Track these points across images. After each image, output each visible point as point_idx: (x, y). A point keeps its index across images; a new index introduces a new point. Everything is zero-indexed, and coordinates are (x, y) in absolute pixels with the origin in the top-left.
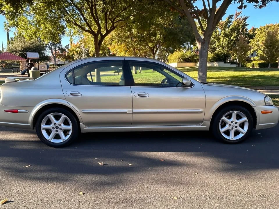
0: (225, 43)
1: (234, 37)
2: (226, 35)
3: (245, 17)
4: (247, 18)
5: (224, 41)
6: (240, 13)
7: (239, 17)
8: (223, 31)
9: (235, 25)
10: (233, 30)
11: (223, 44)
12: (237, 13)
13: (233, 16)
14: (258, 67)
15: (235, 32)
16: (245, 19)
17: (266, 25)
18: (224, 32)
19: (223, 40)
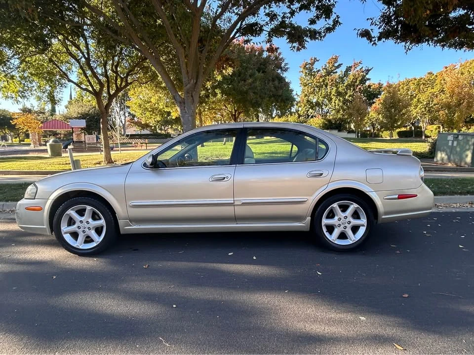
0: (338, 105)
1: (350, 96)
2: (339, 94)
3: (367, 68)
4: (370, 70)
5: (337, 102)
6: (360, 63)
7: (358, 69)
8: (335, 89)
9: (351, 80)
10: (349, 86)
11: (335, 106)
12: (355, 63)
13: (351, 67)
14: (397, 137)
15: (350, 90)
16: (368, 71)
17: (405, 80)
18: (337, 90)
19: (336, 100)
